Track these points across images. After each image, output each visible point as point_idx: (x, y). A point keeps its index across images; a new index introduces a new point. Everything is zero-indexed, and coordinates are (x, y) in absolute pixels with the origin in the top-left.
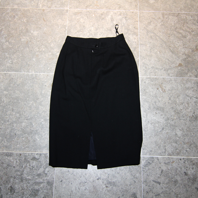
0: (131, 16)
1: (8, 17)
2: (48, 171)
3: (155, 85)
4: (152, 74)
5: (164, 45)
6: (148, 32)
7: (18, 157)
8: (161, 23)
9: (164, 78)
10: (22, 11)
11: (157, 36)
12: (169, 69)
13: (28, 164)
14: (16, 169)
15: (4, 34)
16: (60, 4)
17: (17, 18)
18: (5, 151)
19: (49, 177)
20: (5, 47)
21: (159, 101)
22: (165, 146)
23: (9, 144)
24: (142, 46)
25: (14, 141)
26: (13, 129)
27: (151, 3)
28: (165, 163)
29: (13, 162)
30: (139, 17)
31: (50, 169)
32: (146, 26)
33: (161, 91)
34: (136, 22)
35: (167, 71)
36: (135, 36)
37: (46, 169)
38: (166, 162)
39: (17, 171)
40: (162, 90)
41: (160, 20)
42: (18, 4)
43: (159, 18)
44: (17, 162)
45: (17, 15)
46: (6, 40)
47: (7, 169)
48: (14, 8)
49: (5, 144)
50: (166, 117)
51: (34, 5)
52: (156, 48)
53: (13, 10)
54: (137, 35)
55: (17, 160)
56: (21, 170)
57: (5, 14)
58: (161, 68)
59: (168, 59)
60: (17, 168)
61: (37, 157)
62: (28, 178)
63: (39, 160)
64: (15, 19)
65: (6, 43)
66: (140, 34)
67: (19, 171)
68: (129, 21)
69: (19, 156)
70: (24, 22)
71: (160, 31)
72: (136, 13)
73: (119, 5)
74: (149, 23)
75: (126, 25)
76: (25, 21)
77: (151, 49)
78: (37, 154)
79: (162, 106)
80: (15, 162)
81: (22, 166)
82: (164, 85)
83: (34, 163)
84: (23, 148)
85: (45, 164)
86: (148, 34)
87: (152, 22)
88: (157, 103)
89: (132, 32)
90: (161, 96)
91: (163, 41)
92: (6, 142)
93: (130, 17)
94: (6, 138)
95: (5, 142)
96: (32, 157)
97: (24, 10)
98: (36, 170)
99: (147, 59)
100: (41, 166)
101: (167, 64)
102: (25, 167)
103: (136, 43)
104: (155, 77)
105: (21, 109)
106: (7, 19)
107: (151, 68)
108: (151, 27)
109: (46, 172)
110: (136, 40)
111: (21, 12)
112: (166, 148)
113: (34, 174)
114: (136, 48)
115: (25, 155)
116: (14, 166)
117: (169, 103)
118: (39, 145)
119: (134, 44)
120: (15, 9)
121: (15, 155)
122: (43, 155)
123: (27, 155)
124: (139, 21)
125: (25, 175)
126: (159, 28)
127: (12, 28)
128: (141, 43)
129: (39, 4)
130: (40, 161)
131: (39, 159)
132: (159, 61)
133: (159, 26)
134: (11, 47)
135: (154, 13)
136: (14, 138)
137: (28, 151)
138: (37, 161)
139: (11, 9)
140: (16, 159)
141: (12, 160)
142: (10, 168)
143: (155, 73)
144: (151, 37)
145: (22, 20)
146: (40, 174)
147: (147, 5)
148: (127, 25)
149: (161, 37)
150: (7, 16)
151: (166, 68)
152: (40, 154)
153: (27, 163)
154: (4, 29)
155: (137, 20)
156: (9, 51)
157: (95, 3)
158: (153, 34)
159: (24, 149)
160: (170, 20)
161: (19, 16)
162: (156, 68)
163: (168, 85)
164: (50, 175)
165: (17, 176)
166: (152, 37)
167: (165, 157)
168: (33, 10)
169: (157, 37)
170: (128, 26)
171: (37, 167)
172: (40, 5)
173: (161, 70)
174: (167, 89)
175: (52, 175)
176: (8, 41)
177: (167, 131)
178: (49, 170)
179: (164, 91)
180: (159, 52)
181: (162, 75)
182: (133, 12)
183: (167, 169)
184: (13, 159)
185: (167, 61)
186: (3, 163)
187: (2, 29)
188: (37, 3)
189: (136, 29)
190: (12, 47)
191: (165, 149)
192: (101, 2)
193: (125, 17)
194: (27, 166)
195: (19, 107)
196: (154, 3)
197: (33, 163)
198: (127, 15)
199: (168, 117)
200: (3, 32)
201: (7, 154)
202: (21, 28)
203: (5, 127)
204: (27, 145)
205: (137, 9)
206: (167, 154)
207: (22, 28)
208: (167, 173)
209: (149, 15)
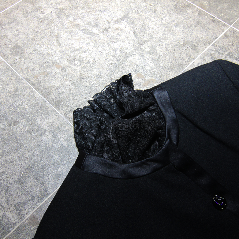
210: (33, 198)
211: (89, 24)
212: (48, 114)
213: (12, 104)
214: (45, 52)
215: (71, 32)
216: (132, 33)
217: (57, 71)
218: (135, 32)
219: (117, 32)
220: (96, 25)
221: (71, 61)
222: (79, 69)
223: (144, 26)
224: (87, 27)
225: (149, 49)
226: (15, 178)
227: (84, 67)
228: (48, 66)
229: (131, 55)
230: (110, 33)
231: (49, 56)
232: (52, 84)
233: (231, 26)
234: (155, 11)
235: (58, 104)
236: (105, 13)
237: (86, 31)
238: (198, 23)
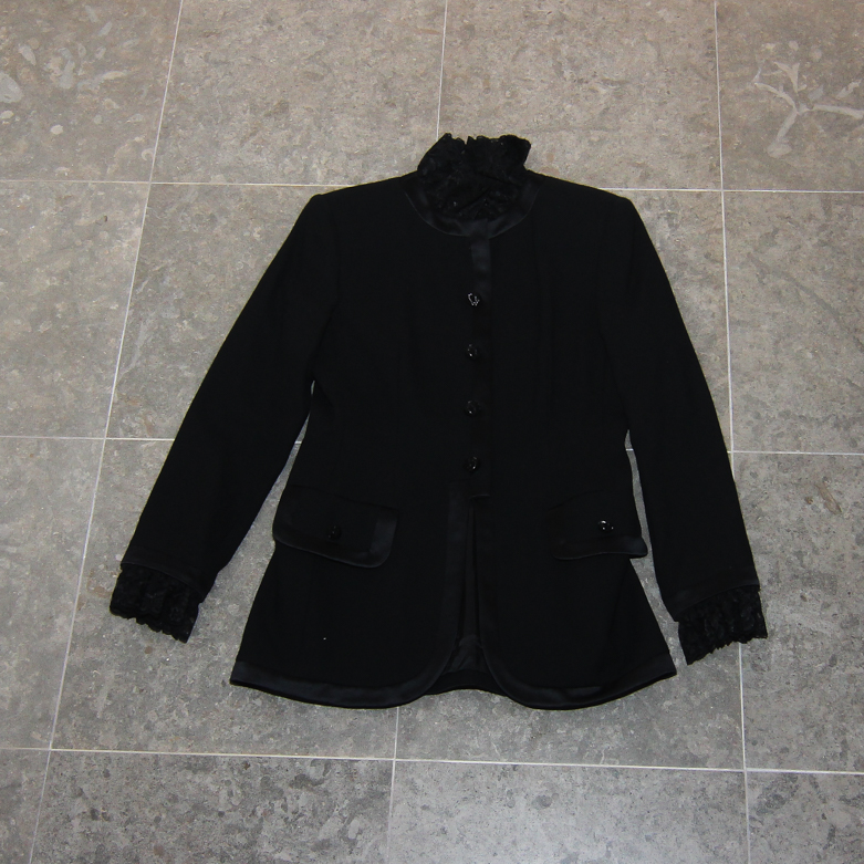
0: (691, 210)
1: (189, 219)
2: (360, 832)
3: (797, 485)
4: (783, 439)
5: (833, 323)
6: (763, 271)
7: (236, 773)
8: (818, 234)
9: (833, 458)
10: (244, 197)
11: (802, 288)
12: (854, 420)
13: (278, 804)
14: (229, 822)
15: (172, 289)
16: (396, 168)
17: (226, 226)
18: (182, 752)
19: (366, 852)
20: (175, 339)
21: (816, 552)
22: (844, 732)
23: (198, 723)
24: (739, 328)
25: (217, 711)
26: (216, 662)
27: (775, 155)
28: (843, 799)
29: (217, 795)
30: (727, 214)
31: (366, 821)
32: (756, 250)
33: (824, 510)
34: (715, 235)
35: (846, 429)
36: (709, 291)
37: (349, 823)
38: (851, 794)
39: (230, 829)
40: (825, 505)
41: (812, 226)
42: (226, 170)
43: (811, 217)
44: (230, 794)
45: (224, 212)
46: (182, 313)
47: (191, 821)
48: (211, 183)
49: (183, 724)
50: (845, 614)
51: (293, 172)
52: (800, 338)
53: (207, 193)
54: (719, 287)
55: (234, 788)
56: (247, 826)
57: (174, 209)
58: (819, 415)
59: (850, 381)
60: (234, 818)
61: (312, 772)
62: (277, 856)
63: (323, 786)
64: (218, 230)
65: (183, 324)
66: (732, 281)
67: (240, 831)
68: (684, 229)
69: (240, 772)
70: (254, 240)
71: (813, 269)
72: (715, 198)
73: (639, 166)
74: (770, 238)
75: (673, 247)
76: (256, 236)
77: (777, 343)
78: (315, 760)
79: (829, 569)
80: (224, 793)
81: (254, 812)
82: (835, 486)
83: (303, 799)
84: (256, 737)
85: (347, 802)
86: (765, 281)
87: (781, 234)
88: (806, 559)
89: (696, 273)
90: (824, 528)
91: (827, 306)
92: (187, 713)
93: (687, 214)
94: (186, 698)
95: (180, 715)
96: (292, 775)
97: (252, 192)
98: (312, 825)
99: (763, 379)
100: (330, 808)
101: (847, 400)
102: (265, 814)
103: (713, 316)
104: (798, 452)
105: (247, 584)
106: (185, 229)
107: (780, 415)
108: (776, 253)
109: (351, 835)
110: (713, 307)
111: (241, 200)
112: (849, 737)
113: (303, 844)
114: (713, 337)
115: (265, 765)
116: (220, 810)
117: (855, 556)
118: (322, 728)
119: (706, 321)
120: (215, 187)
121: (224, 767)
122: (339, 768)
123: (274, 766)
124: (727, 229)
125: (266, 844)
126: (810, 258)
127: (205, 264)
128: (737, 316)
129: (314, 166)
130: (326, 792)
131: (321, 782)
132: (811, 387)
133: (810, 247)
134: (202, 338)
135: (786, 196)
136: (220, 701)
137: (276, 752)
138: (312, 790)
139: (201, 189)
140: (228, 782)
141: (213, 788)
142: (202, 816)
143: (796, 437)
144: (778, 293)
145: (247, 234)
146: (328, 840)
147: (756, 164)
148: (678, 246)
149: (820, 293)
150: (183, 218)
151: (840, 417)
152: (328, 764)
153: (275, 799)
154: (172, 270)
155: (719, 227)
156: (193, 355)
157: (545, 159)
158: (783, 282)
159: (262, 741)
160: (853, 224)
161: (232, 214)
162: (801, 417)
163: (853, 484)
164: (370, 844)
165: (235, 851)
166: (780, 293)
167: (844, 776)
168: (289, 193)
169: (802, 293)
170: (682, 251)
171: (314, 812)
172: (319, 173)
173: (820, 424)
174: (847, 501)
175: (376, 846)
176: (190, 316)
177: (851, 670)
178: (362, 827)
179: (837, 510)
180: (813, 352)
181: (823, 446)
182: (699, 195)
183: (853, 825)
184: (215, 782)
185: (845, 387)
186: (174, 799)
187: (163, 269)
188: (306, 166)
189: (714, 261)
190: (205, 340)
191: (844, 742)
192: (568, 156)
193: (669, 214)
194: (272, 811)
195: (238, 577)
196: (788, 155)
197: (298, 798)
198: (675, 204)
199: (855, 612)
200: (168, 279)
201: (193, 762)
202: (240, 265)
203: (181, 657)
204: (271, 729)
205: (717, 184)
206: (850, 764)
207: (246, 265)
208: (852, 839)
209: (767, 206)
210: (346, 177)
211: (571, 60)
212: (428, 120)
213: (407, 86)
214: (490, 57)
215: (542, 54)
216: (603, 107)
217: (481, 86)
218: (607, 109)
219: (590, 93)
220: (576, 68)
221: (504, 87)
222: (502, 101)
223: (625, 111)
224: (565, 63)
225: (595, 139)
226: (349, 150)
227: (509, 104)
228: (477, 74)
229: (569, 129)
230: (580, 90)
231: (490, 65)
232: (461, 95)
233: (722, 191)
234: (661, 104)
235: (445, 119)
236: (605, 60)
237: (558, 68)
238: (691, 157)
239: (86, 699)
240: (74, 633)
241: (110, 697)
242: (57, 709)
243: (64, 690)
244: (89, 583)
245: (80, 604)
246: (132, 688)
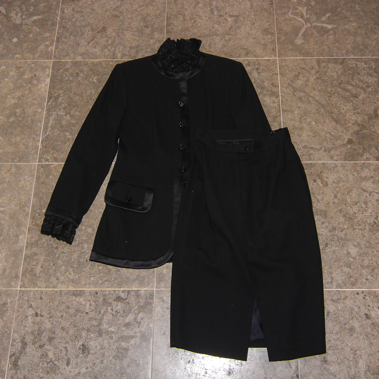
0: (265, 66)
1: (68, 75)
2: (142, 319)
3: (310, 175)
4: (304, 157)
5: (322, 110)
6: (295, 90)
7: (92, 296)
8: (315, 75)
9: (324, 164)
10: (90, 65)
11: (310, 96)
12: (332, 148)
13: (109, 308)
14: (90, 316)
15: (62, 103)
16: (149, 52)
17: (83, 77)
18: (71, 288)
19: (145, 326)
20: (64, 123)
21: (318, 201)
22: (331, 273)
23: (77, 277)
24: (286, 113)
25: (84, 271)
26: (83, 252)
27: (298, 43)
28: (332, 300)
29: (85, 305)
30: (280, 68)
31: (145, 314)
32: (291, 81)
33: (321, 185)
34: (275, 76)
35: (329, 152)
36: (273, 98)
37: (138, 315)
38: (335, 298)
39: (90, 319)
40: (322, 183)
41: (313, 72)
42: (82, 54)
43: (313, 68)
44: (90, 305)
45: (81, 71)
46: (66, 112)
47: (75, 316)
48: (76, 60)
49: (71, 277)
50: (331, 226)
51: (109, 55)
52: (309, 116)
53: (75, 64)
54: (277, 97)
55: (92, 302)
56: (97, 317)
57: (62, 71)
58: (318, 147)
59: (329, 133)
60: (92, 314)
61: (123, 295)
62: (110, 329)
63: (127, 301)
64: (80, 78)
65: (67, 117)
66: (282, 94)
67: (95, 320)
68: (263, 74)
69: (94, 296)
70: (94, 82)
71: (314, 89)
72: (275, 61)
73: (245, 49)
74: (297, 77)
75: (259, 81)
76: (95, 80)
77: (300, 118)
78: (123, 290)
79: (324, 208)
80: (88, 305)
81: (100, 312)
82: (325, 175)
83: (119, 306)
84: (100, 282)
85: (137, 307)
86: (295, 94)
87: (301, 75)
89: (268, 91)
90: (321, 192)
91: (320, 103)
92: (72, 273)
93: (264, 68)
94: (72, 267)
95: (70, 274)
96: (115, 296)
97: (93, 63)
98: (123, 317)
99: (296, 133)
100: (130, 310)
101: (329, 140)
102: (104, 312)
103: (275, 108)
104: (310, 162)
105: (95, 220)
106: (66, 78)
107: (303, 147)
108: (300, 82)
109: (139, 320)
110: (275, 105)
111: (88, 66)
112: (334, 275)
113: (120, 324)
114: (276, 117)
115: (104, 293)
116: (87, 311)
117: (334, 203)
118: (126, 277)
119: (273, 110)
120: (78, 61)
121: (88, 294)
122: (133, 293)
123: (107, 293)
124: (280, 74)
125: (105, 325)
126: (313, 84)
127: (75, 93)
128: (285, 108)
129: (117, 52)
130: (128, 303)
131: (126, 299)
132: (315, 136)
133: (313, 80)
134: (74, 122)
135: (303, 59)
136: (85, 268)
137: (108, 287)
138: (123, 302)
139: (72, 62)
140: (89, 300)
141: (83, 303)
142: (80, 314)
143: (309, 156)
144: (300, 99)
145: (91, 80)
146: (129, 323)
147: (291, 47)
148: (261, 80)
149: (317, 98)
150: (66, 74)
151: (326, 147)
152: (129, 292)
153: (108, 306)
154: (62, 95)
155: (277, 73)
156: (71, 129)
157: (207, 47)
158: (303, 94)
159: (102, 283)
160: (329, 70)
161: (85, 73)
162: (311, 148)
163: (332, 174)
164: (146, 323)
165: (93, 328)
166: (301, 98)
167: (332, 291)
168: (107, 63)
169: (310, 98)
170: (262, 83)
171: (124, 311)
172: (119, 55)
173: (319, 150)
174: (330, 181)
175: (148, 324)
176: (70, 113)
177: (334, 248)
178: (143, 316)
179: (326, 184)
180: (315, 121)
181: (320, 159)
182: (269, 60)
183: (336, 310)
184: (84, 300)
185: (328, 135)
186: (68, 307)
187: (58, 95)
188: (114, 52)
189: (275, 86)
190: (76, 123)
191: (332, 277)
192: (217, 46)
193: (257, 68)
194: (107, 311)
195: (91, 218)
196: (303, 43)
197: (117, 306)
198: (259, 64)
199: (334, 225)
200: (60, 98)
201: (75, 292)
202: (89, 93)
203: (69, 250)
204: (106, 278)
205: (275, 55)
206: (334, 286)
207: (91, 93)
208: (336, 316)
209: (295, 64)
210: (130, 56)
211: (217, 8)
212: (161, 33)
213: (153, 19)
214: (185, 7)
215: (206, 5)
216: (230, 26)
217: (182, 19)
218: (232, 27)
219: (224, 21)
220: (219, 11)
221: (191, 19)
222: (190, 24)
223: (239, 27)
224: (215, 9)
225: (227, 39)
226: (130, 45)
227: (193, 25)
228: (180, 14)
229: (217, 35)
230: (220, 19)
231: (185, 10)
232: (174, 23)
233: (278, 58)
234: (253, 24)
235: (168, 32)
236: (230, 7)
237: (212, 11)
238: (265, 45)
239: (33, 268)
240: (27, 242)
241: (42, 267)
242: (21, 272)
243: (23, 265)
244: (32, 222)
245: (29, 230)
246: (51, 263)
